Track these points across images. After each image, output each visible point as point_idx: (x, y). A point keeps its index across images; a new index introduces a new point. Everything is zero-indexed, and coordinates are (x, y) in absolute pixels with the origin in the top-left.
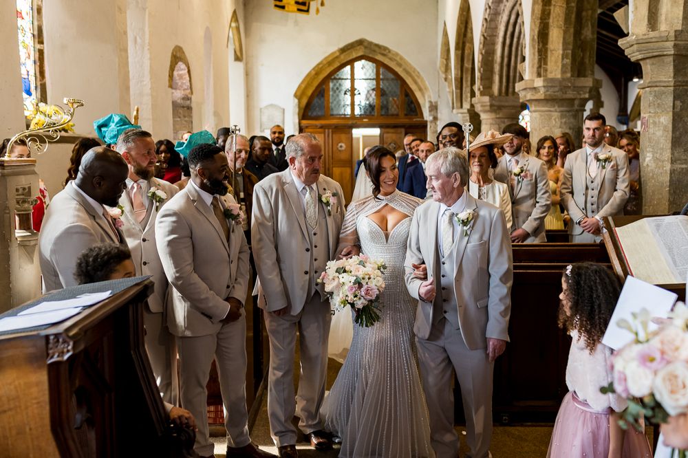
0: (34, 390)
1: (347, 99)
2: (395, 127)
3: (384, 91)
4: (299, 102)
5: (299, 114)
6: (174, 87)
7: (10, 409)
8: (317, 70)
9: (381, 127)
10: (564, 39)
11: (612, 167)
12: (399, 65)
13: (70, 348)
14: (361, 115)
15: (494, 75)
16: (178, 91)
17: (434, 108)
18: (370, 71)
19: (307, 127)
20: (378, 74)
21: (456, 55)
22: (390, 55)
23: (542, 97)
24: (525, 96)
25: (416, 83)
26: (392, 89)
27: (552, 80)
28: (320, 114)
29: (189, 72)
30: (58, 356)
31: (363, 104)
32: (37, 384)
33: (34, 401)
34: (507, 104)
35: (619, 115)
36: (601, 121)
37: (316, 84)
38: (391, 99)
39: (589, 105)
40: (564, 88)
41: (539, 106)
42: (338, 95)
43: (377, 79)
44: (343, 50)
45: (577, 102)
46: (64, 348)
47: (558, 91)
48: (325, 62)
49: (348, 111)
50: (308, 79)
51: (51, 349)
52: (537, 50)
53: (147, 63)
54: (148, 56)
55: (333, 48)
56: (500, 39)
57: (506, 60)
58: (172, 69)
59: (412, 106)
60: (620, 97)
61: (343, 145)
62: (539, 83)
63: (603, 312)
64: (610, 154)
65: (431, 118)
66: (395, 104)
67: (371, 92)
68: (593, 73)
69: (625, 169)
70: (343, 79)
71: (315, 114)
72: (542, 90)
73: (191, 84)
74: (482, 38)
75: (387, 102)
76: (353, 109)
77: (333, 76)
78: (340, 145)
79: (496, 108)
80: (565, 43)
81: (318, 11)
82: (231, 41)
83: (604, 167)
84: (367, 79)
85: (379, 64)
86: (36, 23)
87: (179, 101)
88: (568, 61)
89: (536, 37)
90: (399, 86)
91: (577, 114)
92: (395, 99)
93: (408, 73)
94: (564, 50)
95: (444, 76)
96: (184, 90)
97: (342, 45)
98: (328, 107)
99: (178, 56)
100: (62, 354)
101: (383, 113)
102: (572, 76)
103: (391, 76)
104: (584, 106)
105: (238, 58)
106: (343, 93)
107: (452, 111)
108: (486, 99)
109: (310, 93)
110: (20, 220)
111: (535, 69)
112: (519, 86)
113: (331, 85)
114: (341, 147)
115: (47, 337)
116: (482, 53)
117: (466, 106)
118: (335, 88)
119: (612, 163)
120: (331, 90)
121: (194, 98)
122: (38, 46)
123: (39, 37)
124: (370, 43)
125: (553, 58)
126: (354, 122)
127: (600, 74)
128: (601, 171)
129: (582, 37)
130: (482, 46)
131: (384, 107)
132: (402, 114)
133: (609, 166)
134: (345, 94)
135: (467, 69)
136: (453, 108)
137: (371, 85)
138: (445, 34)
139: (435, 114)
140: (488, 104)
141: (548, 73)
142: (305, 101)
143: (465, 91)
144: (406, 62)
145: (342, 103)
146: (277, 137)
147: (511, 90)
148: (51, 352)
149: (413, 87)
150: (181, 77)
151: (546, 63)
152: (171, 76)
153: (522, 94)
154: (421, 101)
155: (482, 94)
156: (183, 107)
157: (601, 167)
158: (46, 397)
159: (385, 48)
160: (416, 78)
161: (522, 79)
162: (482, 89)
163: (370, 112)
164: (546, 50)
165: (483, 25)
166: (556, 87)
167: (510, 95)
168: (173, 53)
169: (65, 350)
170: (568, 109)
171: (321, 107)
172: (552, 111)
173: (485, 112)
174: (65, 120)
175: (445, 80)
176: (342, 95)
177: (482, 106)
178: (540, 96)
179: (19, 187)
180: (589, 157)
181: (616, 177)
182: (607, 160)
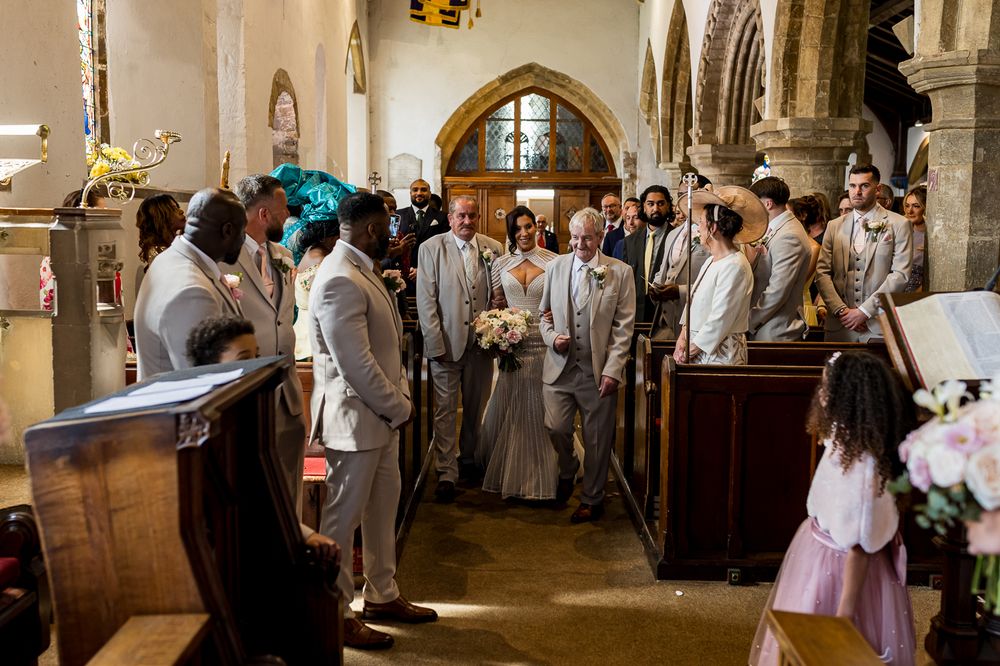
0: (160, 483)
1: (510, 148)
2: (577, 187)
3: (562, 137)
4: (443, 152)
5: (441, 169)
6: (275, 127)
7: (130, 506)
8: (469, 106)
9: (556, 187)
10: (820, 63)
11: (886, 240)
12: (584, 101)
13: (206, 430)
14: (528, 170)
15: (719, 115)
16: (280, 132)
17: (631, 161)
18: (543, 109)
19: (453, 186)
20: (553, 112)
21: (665, 87)
22: (571, 87)
23: (788, 144)
24: (764, 143)
25: (607, 126)
26: (573, 134)
27: (802, 120)
28: (471, 168)
29: (295, 105)
30: (191, 441)
31: (531, 154)
32: (164, 475)
33: (160, 497)
34: (736, 155)
35: (893, 175)
36: (871, 174)
37: (466, 126)
38: (571, 148)
39: (853, 159)
40: (818, 133)
41: (782, 158)
42: (496, 142)
43: (552, 120)
44: (505, 79)
45: (836, 152)
46: (198, 430)
47: (810, 137)
48: (479, 96)
49: (511, 164)
50: (456, 119)
51: (182, 431)
52: (781, 78)
53: (241, 91)
54: (242, 82)
55: (492, 76)
56: (729, 65)
57: (736, 93)
58: (274, 101)
59: (600, 159)
60: (896, 149)
61: (503, 212)
62: (784, 124)
64: (885, 221)
65: (627, 176)
66: (576, 155)
67: (543, 138)
68: (860, 112)
69: (904, 244)
70: (504, 120)
71: (464, 168)
72: (788, 135)
73: (297, 123)
74: (703, 62)
75: (566, 154)
76: (517, 162)
77: (490, 115)
78: (498, 211)
79: (720, 161)
80: (821, 70)
81: (471, 23)
82: (350, 64)
83: (875, 240)
84: (538, 120)
85: (554, 99)
86: (96, 35)
87: (280, 146)
88: (825, 95)
89: (780, 61)
90: (582, 131)
91: (837, 169)
92: (577, 148)
93: (595, 111)
94: (820, 79)
95: (646, 117)
96: (288, 130)
97: (503, 72)
98: (483, 159)
99: (281, 84)
100: (195, 437)
101: (559, 168)
102: (830, 115)
103: (573, 116)
104: (847, 157)
105: (359, 89)
106: (503, 138)
107: (657, 167)
108: (707, 148)
109: (457, 138)
111: (779, 106)
112: (754, 130)
113: (488, 128)
114: (500, 214)
115: (177, 416)
116: (702, 84)
117: (678, 158)
118: (493, 133)
119: (886, 235)
120: (487, 134)
121: (301, 141)
122: (99, 67)
123: (100, 54)
124: (544, 70)
125: (804, 91)
126: (520, 180)
127: (868, 116)
128: (871, 245)
129: (846, 62)
130: (702, 74)
131: (562, 160)
132: (585, 170)
133: (882, 238)
134: (507, 140)
135: (680, 107)
136: (658, 162)
137: (543, 129)
138: (650, 57)
139: (633, 172)
140: (710, 155)
141: (797, 111)
142: (450, 150)
143: (677, 138)
144: (592, 96)
145: (503, 154)
146: (419, 196)
147: (742, 135)
148: (182, 435)
149: (602, 132)
150: (284, 112)
151: (794, 98)
152: (272, 111)
153: (759, 141)
154: (613, 151)
155: (702, 141)
156: (286, 154)
157: (870, 240)
158: (174, 492)
159: (565, 77)
160: (607, 119)
161: (758, 119)
162: (701, 135)
163: (542, 167)
164: (795, 79)
165: (705, 44)
166: (808, 130)
167: (741, 142)
168: (275, 79)
169: (200, 433)
170: (824, 161)
171: (473, 158)
172: (801, 164)
173: (706, 166)
174: (157, 159)
175: (648, 122)
176: (502, 142)
177: (700, 158)
178: (785, 142)
179: (102, 245)
180: (856, 225)
181: (892, 254)
182: (880, 229)
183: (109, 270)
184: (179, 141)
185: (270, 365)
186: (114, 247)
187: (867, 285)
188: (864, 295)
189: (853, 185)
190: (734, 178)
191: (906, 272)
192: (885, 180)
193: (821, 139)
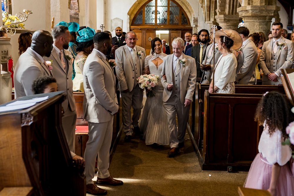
0: (15, 139)
1: (154, 16)
2: (177, 30)
3: (172, 12)
4: (130, 17)
5: (130, 23)
6: (71, 8)
7: (4, 147)
9: (169, 30)
11: (285, 49)
13: (32, 119)
14: (160, 24)
15: (226, 4)
16: (72, 10)
17: (196, 21)
18: (165, 2)
19: (133, 29)
20: (168, 4)
24: (242, 14)
25: (187, 8)
26: (175, 11)
27: (255, 6)
28: (140, 23)
29: (78, 1)
30: (26, 123)
31: (161, 18)
32: (17, 136)
33: (15, 144)
34: (232, 19)
35: (288, 26)
36: (280, 26)
37: (138, 8)
38: (175, 16)
39: (273, 20)
40: (261, 11)
41: (248, 19)
42: (149, 14)
43: (168, 6)
45: (267, 18)
46: (29, 119)
47: (258, 12)
49: (154, 22)
50: (135, 6)
51: (23, 120)
59: (185, 20)
60: (289, 17)
61: (151, 38)
62: (249, 8)
63: (276, 117)
64: (284, 42)
65: (194, 26)
66: (177, 18)
67: (165, 12)
68: (276, 3)
69: (291, 50)
70: (151, 6)
71: (137, 23)
72: (250, 11)
73: (79, 7)
75: (173, 18)
76: (156, 21)
77: (146, 4)
78: (149, 38)
79: (227, 21)
83: (280, 49)
84: (163, 6)
87: (73, 15)
90: (179, 10)
91: (268, 23)
92: (177, 16)
93: (183, 3)
95: (201, 5)
96: (75, 10)
98: (144, 20)
100: (28, 122)
101: (171, 23)
102: (265, 5)
103: (175, 5)
104: (271, 19)
106: (151, 13)
107: (205, 23)
108: (222, 16)
109: (135, 12)
110: (3, 66)
111: (247, 1)
112: (239, 10)
113: (146, 9)
114: (150, 39)
115: (21, 114)
117: (212, 20)
118: (148, 11)
119: (285, 47)
120: (145, 11)
121: (80, 14)
126: (157, 27)
127: (279, 5)
128: (279, 51)
131: (171, 20)
132: (180, 24)
133: (283, 48)
134: (152, 13)
135: (213, 1)
136: (205, 21)
137: (165, 9)
139: (196, 24)
140: (223, 18)
141: (253, 3)
142: (133, 17)
143: (212, 12)
145: (151, 18)
146: (119, 33)
147: (234, 12)
148: (23, 121)
149: (186, 10)
150: (74, 3)
152: (70, 3)
153: (240, 14)
154: (189, 17)
155: (220, 14)
156: (75, 18)
157: (279, 49)
158: (20, 142)
160: (187, 6)
161: (240, 6)
162: (220, 11)
163: (165, 22)
166: (257, 10)
167: (234, 14)
169: (30, 120)
170: (263, 21)
171: (141, 19)
172: (255, 22)
173: (221, 22)
174: (24, 20)
175: (202, 7)
176: (151, 14)
177: (220, 20)
178: (249, 14)
179: (3, 50)
180: (274, 43)
181: (287, 54)
182: (282, 45)
183: (6, 59)
184: (32, 13)
185: (59, 95)
186: (7, 51)
187: (277, 65)
188: (276, 68)
189: (274, 29)
190: (232, 27)
191: (291, 60)
192: (285, 27)
193: (262, 13)
